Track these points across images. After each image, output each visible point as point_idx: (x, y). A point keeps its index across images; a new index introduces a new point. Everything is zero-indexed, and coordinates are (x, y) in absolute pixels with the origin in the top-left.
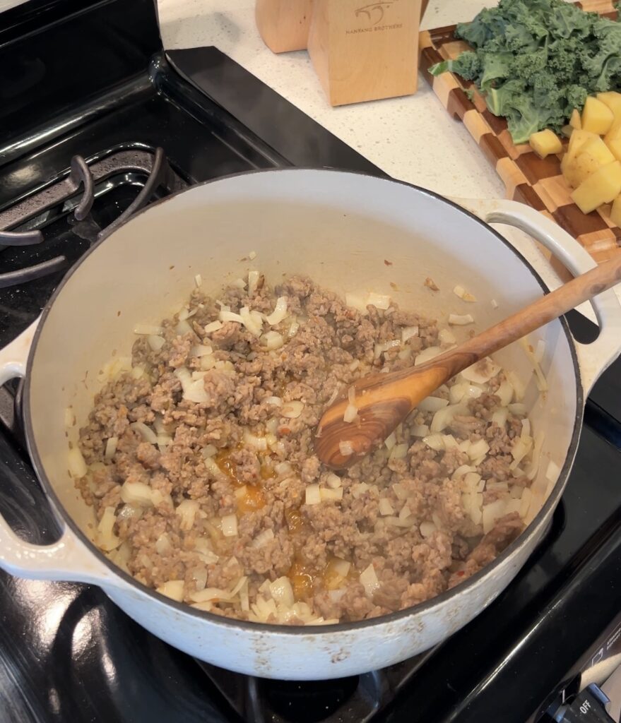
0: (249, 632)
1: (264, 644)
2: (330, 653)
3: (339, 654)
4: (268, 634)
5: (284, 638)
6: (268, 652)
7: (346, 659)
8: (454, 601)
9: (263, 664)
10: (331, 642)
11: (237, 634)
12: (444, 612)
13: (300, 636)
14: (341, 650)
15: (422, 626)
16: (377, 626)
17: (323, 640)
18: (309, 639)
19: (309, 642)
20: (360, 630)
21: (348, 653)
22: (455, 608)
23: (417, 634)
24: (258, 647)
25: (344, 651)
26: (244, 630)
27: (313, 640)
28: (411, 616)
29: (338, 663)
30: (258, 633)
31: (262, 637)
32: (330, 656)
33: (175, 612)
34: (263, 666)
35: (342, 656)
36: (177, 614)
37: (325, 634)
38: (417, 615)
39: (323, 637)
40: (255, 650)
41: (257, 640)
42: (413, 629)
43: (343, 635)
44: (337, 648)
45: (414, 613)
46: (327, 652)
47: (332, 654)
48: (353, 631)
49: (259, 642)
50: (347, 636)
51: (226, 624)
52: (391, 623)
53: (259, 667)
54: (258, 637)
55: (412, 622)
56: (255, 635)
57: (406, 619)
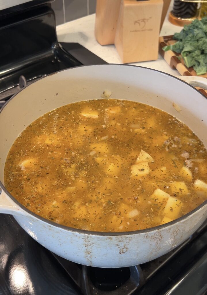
0: (82, 234)
1: (89, 241)
2: (119, 248)
3: (123, 249)
4: (91, 235)
5: (98, 238)
6: (91, 246)
7: (126, 252)
8: (177, 225)
9: (89, 254)
10: (120, 241)
11: (77, 236)
12: (171, 231)
13: (106, 237)
14: (124, 246)
15: (161, 237)
16: (141, 234)
17: (116, 240)
18: (110, 238)
19: (110, 240)
20: (133, 235)
21: (127, 248)
22: (176, 230)
23: (159, 242)
24: (86, 244)
25: (125, 247)
26: (80, 233)
27: (111, 239)
28: (157, 230)
29: (123, 254)
30: (86, 235)
31: (88, 237)
32: (119, 249)
33: (48, 225)
34: (88, 255)
35: (124, 250)
36: (50, 226)
37: (117, 236)
38: (160, 230)
39: (116, 237)
40: (85, 245)
41: (86, 239)
42: (158, 238)
43: (125, 237)
44: (122, 245)
45: (158, 229)
46: (117, 247)
47: (120, 248)
48: (130, 236)
49: (86, 240)
50: (127, 238)
51: (72, 231)
52: (147, 233)
53: (87, 256)
54: (87, 237)
55: (157, 234)
56: (85, 236)
57: (155, 231)
